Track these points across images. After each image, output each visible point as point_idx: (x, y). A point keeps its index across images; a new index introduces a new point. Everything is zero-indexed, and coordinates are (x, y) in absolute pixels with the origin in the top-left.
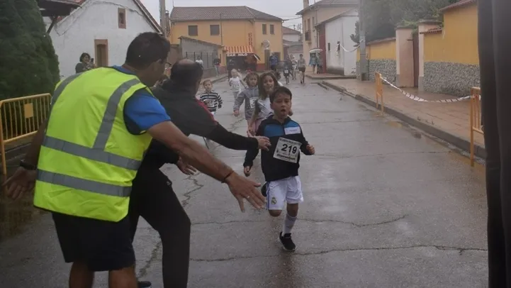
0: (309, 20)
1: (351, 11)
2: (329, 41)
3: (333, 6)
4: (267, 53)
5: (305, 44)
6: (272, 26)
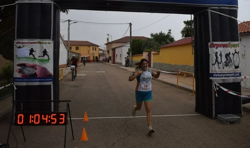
1: (125, 45)
2: (117, 54)
3: (118, 42)
4: (94, 56)
5: (107, 54)
6: (96, 48)
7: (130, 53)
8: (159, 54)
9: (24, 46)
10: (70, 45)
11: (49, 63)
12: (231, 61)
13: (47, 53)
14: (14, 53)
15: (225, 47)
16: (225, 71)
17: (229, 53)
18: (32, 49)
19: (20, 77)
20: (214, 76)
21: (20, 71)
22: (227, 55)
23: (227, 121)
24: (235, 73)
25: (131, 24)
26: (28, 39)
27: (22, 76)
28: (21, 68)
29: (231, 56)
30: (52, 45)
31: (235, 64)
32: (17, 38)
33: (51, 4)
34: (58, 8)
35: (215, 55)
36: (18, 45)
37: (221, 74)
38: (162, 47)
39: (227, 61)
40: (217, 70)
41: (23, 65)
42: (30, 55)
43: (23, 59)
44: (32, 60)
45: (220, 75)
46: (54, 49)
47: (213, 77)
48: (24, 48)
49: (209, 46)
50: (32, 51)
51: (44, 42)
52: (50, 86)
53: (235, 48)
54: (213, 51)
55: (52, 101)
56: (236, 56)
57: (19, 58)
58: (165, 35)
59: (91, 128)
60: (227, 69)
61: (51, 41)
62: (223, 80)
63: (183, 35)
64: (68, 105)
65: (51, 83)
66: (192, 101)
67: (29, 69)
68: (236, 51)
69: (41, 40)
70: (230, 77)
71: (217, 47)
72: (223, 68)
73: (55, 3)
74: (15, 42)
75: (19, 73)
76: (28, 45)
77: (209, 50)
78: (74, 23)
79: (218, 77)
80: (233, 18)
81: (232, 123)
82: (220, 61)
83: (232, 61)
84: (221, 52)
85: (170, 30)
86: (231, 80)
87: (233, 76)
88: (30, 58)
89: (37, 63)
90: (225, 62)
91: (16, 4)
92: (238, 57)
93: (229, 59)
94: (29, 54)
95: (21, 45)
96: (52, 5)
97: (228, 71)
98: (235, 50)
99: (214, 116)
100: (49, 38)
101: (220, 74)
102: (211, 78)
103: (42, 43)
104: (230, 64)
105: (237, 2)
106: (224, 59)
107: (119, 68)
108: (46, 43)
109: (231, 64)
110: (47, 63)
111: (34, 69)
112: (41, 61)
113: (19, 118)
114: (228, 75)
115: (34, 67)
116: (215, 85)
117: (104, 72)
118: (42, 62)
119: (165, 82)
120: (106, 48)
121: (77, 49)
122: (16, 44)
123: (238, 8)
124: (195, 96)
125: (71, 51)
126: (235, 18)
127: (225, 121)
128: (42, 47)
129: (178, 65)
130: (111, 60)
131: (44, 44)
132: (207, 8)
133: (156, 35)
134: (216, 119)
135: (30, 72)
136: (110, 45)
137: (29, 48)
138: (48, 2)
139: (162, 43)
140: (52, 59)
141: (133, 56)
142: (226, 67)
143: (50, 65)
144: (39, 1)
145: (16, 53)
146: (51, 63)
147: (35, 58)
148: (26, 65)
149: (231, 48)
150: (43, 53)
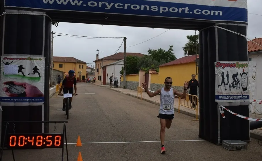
0: (99, 64)
1: (118, 62)
2: (108, 73)
3: (110, 60)
4: (80, 75)
5: (96, 73)
6: (83, 66)
7: (124, 73)
8: (158, 73)
9: (12, 62)
11: (40, 81)
12: (238, 82)
13: (38, 70)
14: (1, 69)
15: (233, 66)
16: (232, 93)
17: (236, 74)
18: (21, 66)
19: (7, 96)
21: (7, 90)
22: (235, 76)
23: (233, 147)
24: (242, 96)
25: (125, 38)
26: (17, 55)
27: (10, 96)
28: (8, 87)
29: (239, 77)
30: (43, 62)
31: (243, 85)
32: (4, 54)
33: (43, 16)
34: (50, 21)
35: (221, 75)
37: (228, 97)
38: (161, 66)
39: (234, 82)
40: (223, 92)
41: (11, 84)
42: (19, 72)
43: (11, 77)
44: (21, 78)
45: (227, 97)
46: (45, 66)
47: (219, 99)
48: (13, 65)
49: (215, 65)
50: (21, 68)
51: (35, 58)
52: (41, 106)
53: (244, 68)
54: (219, 71)
56: (244, 77)
57: (7, 75)
58: (164, 51)
59: (85, 153)
60: (234, 91)
61: (42, 58)
62: (229, 102)
63: (186, 52)
64: (65, 126)
65: (41, 104)
66: (195, 127)
67: (17, 87)
68: (245, 72)
69: (31, 55)
70: (237, 99)
71: (223, 67)
73: (47, 16)
74: (3, 57)
75: (7, 92)
76: (17, 61)
77: (215, 70)
79: (224, 99)
80: (242, 35)
81: (238, 149)
83: (240, 82)
84: (228, 72)
85: (172, 47)
86: (238, 102)
87: (241, 99)
88: (19, 75)
89: (26, 81)
91: (3, 15)
92: (247, 79)
93: (236, 80)
95: (9, 61)
96: (44, 17)
97: (234, 93)
98: (244, 70)
99: (219, 142)
100: (40, 54)
101: (227, 96)
102: (216, 101)
103: (33, 59)
104: (237, 86)
105: (247, 18)
106: (231, 80)
107: (110, 89)
108: (36, 60)
109: (239, 85)
110: (38, 81)
111: (23, 88)
112: (31, 79)
113: (11, 140)
114: (235, 97)
115: (23, 85)
116: (221, 107)
117: (94, 94)
120: (95, 66)
123: (247, 25)
124: (198, 122)
125: (54, 68)
126: (244, 36)
127: (230, 146)
128: (33, 64)
129: (179, 87)
130: (101, 80)
131: (34, 61)
132: (214, 24)
133: (154, 51)
134: (221, 145)
135: (18, 92)
136: (99, 63)
137: (18, 64)
138: (40, 14)
139: (161, 61)
140: (44, 77)
141: (127, 76)
142: (233, 89)
143: (41, 84)
144: (29, 13)
145: (3, 70)
146: (42, 82)
147: (24, 76)
148: (15, 83)
149: (239, 68)
150: (33, 70)
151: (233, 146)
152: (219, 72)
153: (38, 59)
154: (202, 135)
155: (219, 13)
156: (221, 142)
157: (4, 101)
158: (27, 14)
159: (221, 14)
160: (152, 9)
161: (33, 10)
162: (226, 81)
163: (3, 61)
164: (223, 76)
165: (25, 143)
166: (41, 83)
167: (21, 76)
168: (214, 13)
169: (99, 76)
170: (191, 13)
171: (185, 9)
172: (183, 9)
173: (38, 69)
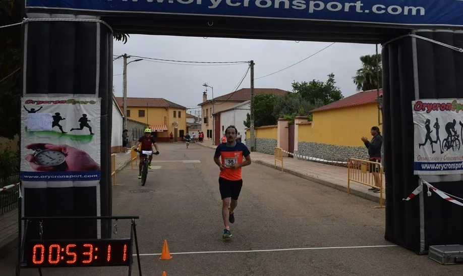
0: (207, 110)
1: (241, 106)
2: (223, 125)
3: (226, 101)
4: (176, 130)
5: (204, 125)
6: (180, 113)
7: (251, 124)
8: (310, 124)
9: (41, 107)
10: (128, 107)
11: (92, 142)
12: (456, 137)
13: (88, 122)
14: (22, 122)
15: (446, 109)
16: (445, 158)
17: (452, 122)
18: (58, 114)
19: (33, 170)
20: (423, 167)
21: (34, 160)
22: (450, 126)
23: (448, 259)
25: (252, 64)
26: (50, 95)
27: (38, 169)
28: (35, 154)
30: (98, 106)
32: (27, 92)
33: (95, 23)
34: (110, 33)
35: (424, 125)
36: (30, 106)
37: (437, 165)
38: (314, 110)
39: (450, 138)
40: (429, 156)
41: (40, 147)
42: (53, 126)
43: (40, 135)
44: (57, 136)
45: (435, 166)
46: (101, 115)
47: (421, 169)
48: (42, 113)
49: (413, 106)
50: (57, 118)
51: (82, 99)
52: (95, 188)
54: (420, 117)
55: (99, 218)
57: (32, 132)
58: (322, 85)
60: (449, 155)
61: (96, 99)
62: (440, 175)
63: (360, 85)
64: (134, 225)
65: (96, 183)
66: (378, 219)
67: (51, 154)
69: (76, 95)
70: (455, 169)
71: (428, 110)
72: (442, 152)
73: (103, 22)
74: (24, 100)
75: (33, 163)
76: (50, 106)
77: (414, 116)
78: (136, 61)
79: (430, 170)
80: (461, 50)
81: (459, 261)
82: (434, 139)
83: (460, 138)
84: (437, 119)
85: (333, 76)
86: (457, 175)
87: (461, 169)
88: (53, 132)
89: (67, 142)
90: (445, 140)
91: (24, 24)
93: (453, 134)
94: (52, 124)
95: (36, 107)
96: (98, 25)
97: (450, 159)
99: (422, 249)
100: (92, 92)
101: (435, 164)
102: (416, 172)
103: (78, 102)
104: (454, 145)
106: (443, 135)
108: (85, 103)
109: (458, 143)
110: (89, 142)
111: (61, 155)
112: (76, 138)
113: (34, 253)
114: (450, 166)
115: (61, 150)
116: (425, 185)
117: (198, 161)
118: (77, 140)
119: (324, 181)
120: (201, 112)
121: (142, 114)
122: (26, 105)
124: (384, 210)
125: (130, 118)
127: (444, 257)
128: (79, 110)
129: (349, 147)
130: (211, 137)
131: (81, 105)
132: (409, 31)
133: (303, 85)
134: (427, 254)
135: (53, 162)
136: (208, 107)
137: (52, 112)
138: (90, 20)
139: (315, 102)
140: (99, 134)
141: (256, 129)
142: (447, 150)
143: (93, 147)
144: (71, 18)
145: (26, 122)
146: (95, 142)
147: (63, 133)
148: (46, 146)
149: (457, 112)
150: (80, 123)
151: (448, 257)
152: (420, 120)
153: (87, 102)
154: (390, 236)
155: (418, 11)
156: (427, 248)
157: (28, 179)
158: (67, 20)
159: (423, 12)
160: (294, 5)
161: (76, 13)
162: (433, 135)
163: (24, 106)
164: (428, 127)
165: (60, 258)
166: (95, 145)
167: (58, 133)
168: (410, 11)
169: (208, 131)
170: (367, 11)
171: (355, 4)
172: (353, 4)
173: (88, 120)
